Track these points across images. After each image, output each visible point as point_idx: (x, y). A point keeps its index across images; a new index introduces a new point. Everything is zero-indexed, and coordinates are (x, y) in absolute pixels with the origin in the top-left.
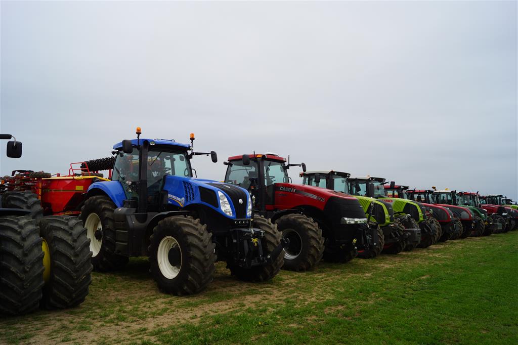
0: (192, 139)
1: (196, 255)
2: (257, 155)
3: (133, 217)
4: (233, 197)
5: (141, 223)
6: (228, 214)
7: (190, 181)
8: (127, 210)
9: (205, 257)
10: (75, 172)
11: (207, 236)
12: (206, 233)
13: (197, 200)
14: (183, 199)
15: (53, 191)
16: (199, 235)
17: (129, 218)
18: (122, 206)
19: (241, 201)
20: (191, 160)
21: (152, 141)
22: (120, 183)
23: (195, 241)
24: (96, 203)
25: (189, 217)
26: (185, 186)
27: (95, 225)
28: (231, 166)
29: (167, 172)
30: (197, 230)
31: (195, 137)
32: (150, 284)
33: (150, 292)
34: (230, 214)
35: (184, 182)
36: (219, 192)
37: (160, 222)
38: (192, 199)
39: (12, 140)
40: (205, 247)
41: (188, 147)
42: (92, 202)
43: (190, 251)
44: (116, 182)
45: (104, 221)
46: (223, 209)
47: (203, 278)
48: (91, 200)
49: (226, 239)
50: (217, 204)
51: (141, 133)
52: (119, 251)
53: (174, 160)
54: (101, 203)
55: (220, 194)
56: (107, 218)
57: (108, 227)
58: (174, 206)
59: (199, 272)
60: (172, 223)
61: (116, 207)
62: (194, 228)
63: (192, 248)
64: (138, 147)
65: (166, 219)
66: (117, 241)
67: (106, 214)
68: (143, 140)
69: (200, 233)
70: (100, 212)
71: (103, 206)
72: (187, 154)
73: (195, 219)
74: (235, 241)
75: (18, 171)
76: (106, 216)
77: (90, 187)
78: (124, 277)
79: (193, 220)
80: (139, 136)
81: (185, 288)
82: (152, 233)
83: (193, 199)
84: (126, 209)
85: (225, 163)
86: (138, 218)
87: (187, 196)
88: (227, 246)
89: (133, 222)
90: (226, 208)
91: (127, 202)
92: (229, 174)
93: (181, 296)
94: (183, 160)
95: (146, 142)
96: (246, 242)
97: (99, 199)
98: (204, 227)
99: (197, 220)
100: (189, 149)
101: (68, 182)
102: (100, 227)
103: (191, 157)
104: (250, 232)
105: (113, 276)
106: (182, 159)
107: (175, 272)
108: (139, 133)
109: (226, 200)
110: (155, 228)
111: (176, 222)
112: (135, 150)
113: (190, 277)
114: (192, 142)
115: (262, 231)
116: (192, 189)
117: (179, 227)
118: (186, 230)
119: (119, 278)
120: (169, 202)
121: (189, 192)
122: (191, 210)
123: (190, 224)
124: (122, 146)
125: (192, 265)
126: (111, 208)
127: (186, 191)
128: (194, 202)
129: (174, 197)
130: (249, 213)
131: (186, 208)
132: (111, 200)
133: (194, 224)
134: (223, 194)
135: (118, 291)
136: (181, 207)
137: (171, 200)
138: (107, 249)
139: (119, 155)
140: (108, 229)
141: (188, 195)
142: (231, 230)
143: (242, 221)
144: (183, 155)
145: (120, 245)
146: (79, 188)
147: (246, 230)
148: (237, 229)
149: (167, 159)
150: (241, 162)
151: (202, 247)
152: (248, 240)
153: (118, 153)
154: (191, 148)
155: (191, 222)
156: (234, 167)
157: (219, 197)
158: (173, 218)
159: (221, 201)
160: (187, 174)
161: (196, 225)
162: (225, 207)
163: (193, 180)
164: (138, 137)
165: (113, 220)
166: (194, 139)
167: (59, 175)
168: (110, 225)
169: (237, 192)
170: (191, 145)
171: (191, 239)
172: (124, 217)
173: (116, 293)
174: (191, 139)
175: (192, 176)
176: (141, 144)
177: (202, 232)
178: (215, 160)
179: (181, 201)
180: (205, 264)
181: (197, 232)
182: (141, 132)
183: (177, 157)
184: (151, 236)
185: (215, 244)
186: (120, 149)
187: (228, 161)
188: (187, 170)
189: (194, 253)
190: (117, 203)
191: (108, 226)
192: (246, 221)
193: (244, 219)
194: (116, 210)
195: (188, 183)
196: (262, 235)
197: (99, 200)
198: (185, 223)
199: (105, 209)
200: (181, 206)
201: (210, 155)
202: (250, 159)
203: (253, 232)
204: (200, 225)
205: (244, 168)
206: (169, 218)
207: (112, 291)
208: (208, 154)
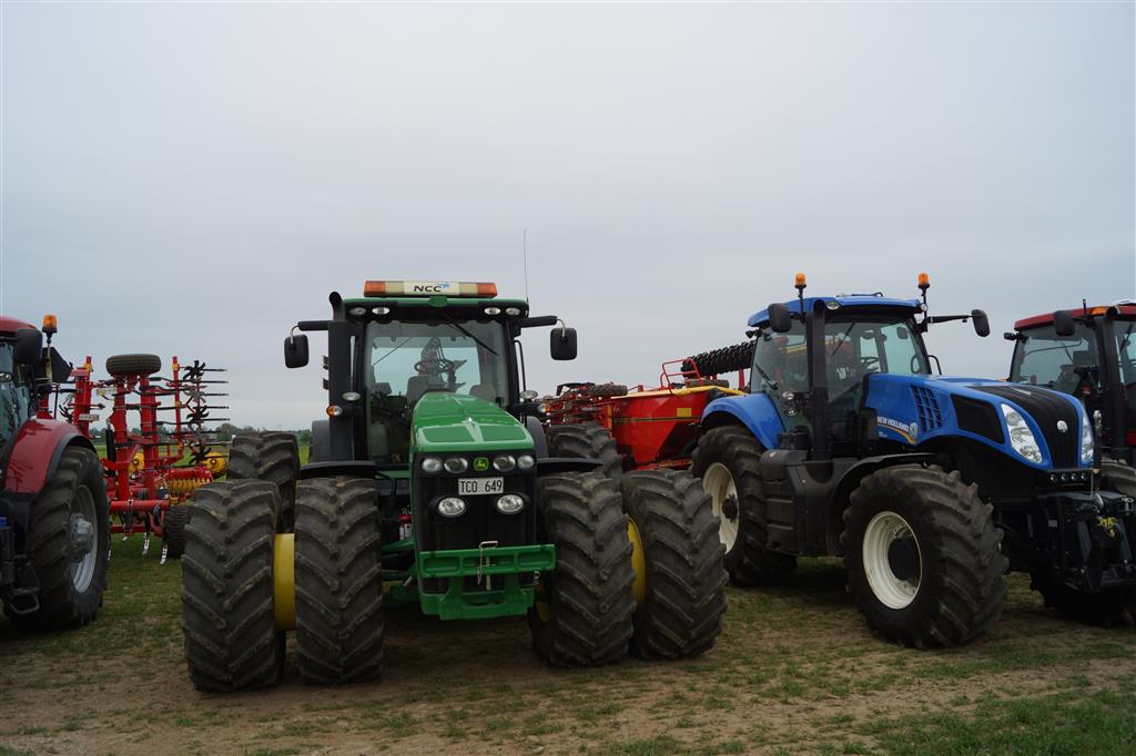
0: (924, 287)
1: (957, 557)
2: (1092, 309)
3: (803, 470)
4: (1041, 415)
5: (822, 482)
6: (1031, 458)
7: (926, 383)
8: (789, 455)
9: (979, 561)
10: (672, 380)
11: (981, 512)
12: (977, 505)
13: (950, 426)
14: (914, 425)
15: (633, 420)
16: (960, 510)
17: (792, 472)
18: (776, 447)
19: (1062, 425)
20: (924, 335)
21: (832, 300)
22: (769, 396)
23: (953, 524)
24: (721, 442)
25: (933, 466)
26: (918, 397)
27: (721, 489)
28: (1024, 342)
29: (870, 367)
30: (955, 496)
31: (930, 282)
32: (848, 617)
33: (849, 636)
34: (1036, 457)
35: (914, 387)
36: (1003, 406)
37: (864, 481)
38: (936, 425)
39: (558, 325)
40: (978, 536)
41: (914, 305)
42: (713, 439)
43: (942, 544)
44: (761, 395)
45: (740, 479)
46: (1017, 446)
47: (975, 610)
48: (709, 438)
49: (1029, 517)
50: (1000, 435)
51: (805, 286)
52: (776, 544)
53: (885, 338)
54: (730, 442)
55: (1006, 410)
56: (747, 473)
57: (749, 493)
58: (894, 444)
59: (966, 596)
60: (892, 482)
61: (763, 449)
62: (948, 493)
63: (945, 540)
64: (802, 317)
65: (879, 473)
66: (770, 522)
67: (743, 464)
68: (811, 299)
69: (962, 504)
70: (731, 461)
71: (737, 449)
72: (915, 321)
73: (948, 471)
74: (1053, 524)
75: (568, 385)
76: (744, 468)
77: (708, 410)
78: (789, 599)
79: (943, 475)
80: (801, 292)
81: (934, 631)
82: (847, 503)
83: (940, 425)
84: (785, 452)
85: (1008, 337)
86: (812, 471)
87: (923, 420)
88: (1031, 535)
89: (803, 481)
90: (1024, 442)
91: (786, 437)
92: (1022, 361)
93: (925, 650)
94: (906, 337)
95: (819, 304)
96: (1082, 528)
97: (725, 433)
98: (972, 490)
99: (954, 474)
100: (918, 309)
101: (662, 401)
102: (733, 491)
103: (923, 327)
104: (1093, 502)
105: (765, 596)
106: (902, 335)
107: (906, 593)
108: (801, 286)
109: (1022, 423)
110: (853, 494)
111: (903, 479)
112: (796, 323)
113: (944, 607)
114: (924, 295)
115: (1126, 500)
116: (935, 402)
117: (911, 491)
118: (929, 496)
119: (779, 602)
120: (881, 434)
121: (929, 410)
122: (936, 450)
123: (937, 483)
124: (767, 317)
125: (947, 579)
126: (752, 451)
127: (921, 408)
128: (940, 432)
129: (892, 422)
130: (1087, 454)
131: (922, 446)
132: (752, 435)
133: (946, 483)
134: (1013, 411)
135: (780, 629)
136: (910, 446)
137: (887, 430)
138: (751, 538)
139: (761, 339)
140: (750, 497)
141: (927, 417)
142: (1040, 497)
143: (1069, 475)
144: (904, 326)
145: (777, 530)
146: (684, 413)
147: (1080, 496)
148: (1057, 495)
149: (867, 337)
150: (1052, 330)
151: (969, 538)
152: (1088, 522)
153: (758, 334)
154: (922, 306)
155: (938, 478)
156: (1033, 344)
157: (1005, 419)
158: (895, 470)
159: (1010, 428)
160: (916, 367)
161: (953, 485)
162: (1022, 441)
163: (933, 380)
164: (801, 296)
165: (759, 478)
166: (928, 286)
167: (641, 388)
168: (753, 487)
169: (1050, 401)
170: (922, 301)
171: (940, 519)
172: (782, 472)
173: (776, 634)
174: (920, 287)
175: (929, 372)
176: (810, 311)
177: (967, 502)
178: (983, 330)
179: (910, 431)
180: (980, 577)
181: (956, 502)
182: (807, 282)
183: (890, 331)
184: (846, 512)
185: (1000, 531)
186: (762, 325)
187: (1016, 329)
188: (916, 361)
189: (950, 550)
190: (766, 442)
191: (749, 491)
192: (1078, 474)
193: (1073, 470)
194: (764, 456)
195: (923, 389)
196: (1127, 508)
197: (727, 436)
198: (925, 481)
199: (741, 454)
200: (911, 442)
201: (970, 320)
202: (1075, 320)
203: (1101, 502)
204: (960, 484)
205: (1059, 343)
206: (886, 470)
207: (768, 630)
208: (964, 318)
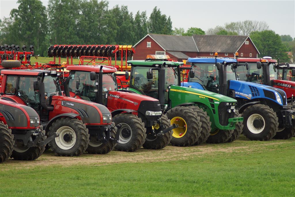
4: (282, 95)
6: (280, 103)
14: (250, 95)
19: (284, 97)
35: (250, 86)
36: (275, 92)
37: (249, 107)
46: (278, 101)
63: (271, 118)
69: (272, 112)
74: (284, 116)
83: (258, 95)
109: (279, 96)
111: (260, 107)
116: (257, 90)
120: (237, 96)
125: (272, 126)
127: (252, 91)
128: (260, 97)
129: (242, 94)
141: (254, 93)
142: (281, 111)
143: (285, 107)
148: (284, 111)
157: (276, 95)
179: (248, 96)
195: (253, 87)
200: (249, 99)
